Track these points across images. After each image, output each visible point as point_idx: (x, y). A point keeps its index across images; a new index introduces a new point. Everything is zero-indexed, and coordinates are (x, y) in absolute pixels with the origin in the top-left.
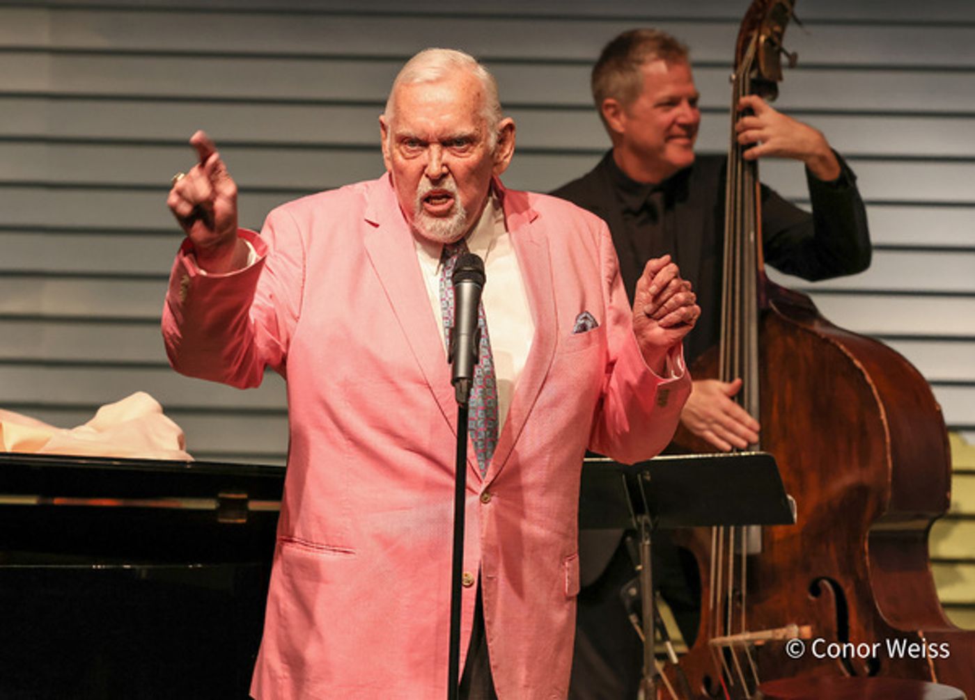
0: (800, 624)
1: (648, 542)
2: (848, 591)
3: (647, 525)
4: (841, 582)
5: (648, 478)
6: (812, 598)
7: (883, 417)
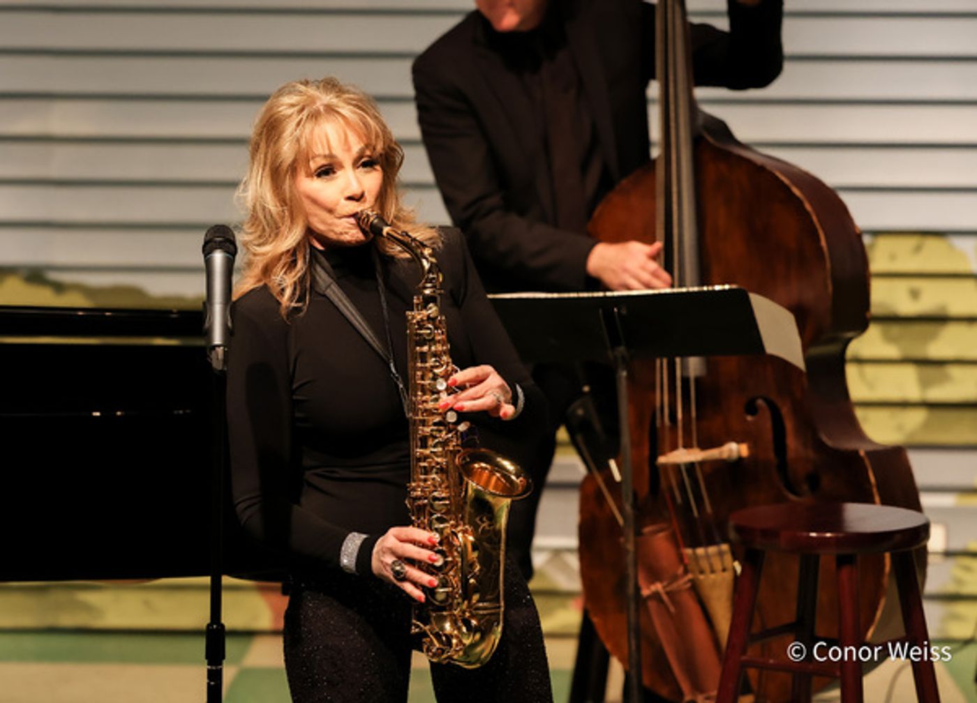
0: (739, 442)
1: (624, 374)
2: (785, 411)
3: (623, 357)
4: (779, 403)
5: (624, 312)
6: (749, 418)
7: (823, 243)
